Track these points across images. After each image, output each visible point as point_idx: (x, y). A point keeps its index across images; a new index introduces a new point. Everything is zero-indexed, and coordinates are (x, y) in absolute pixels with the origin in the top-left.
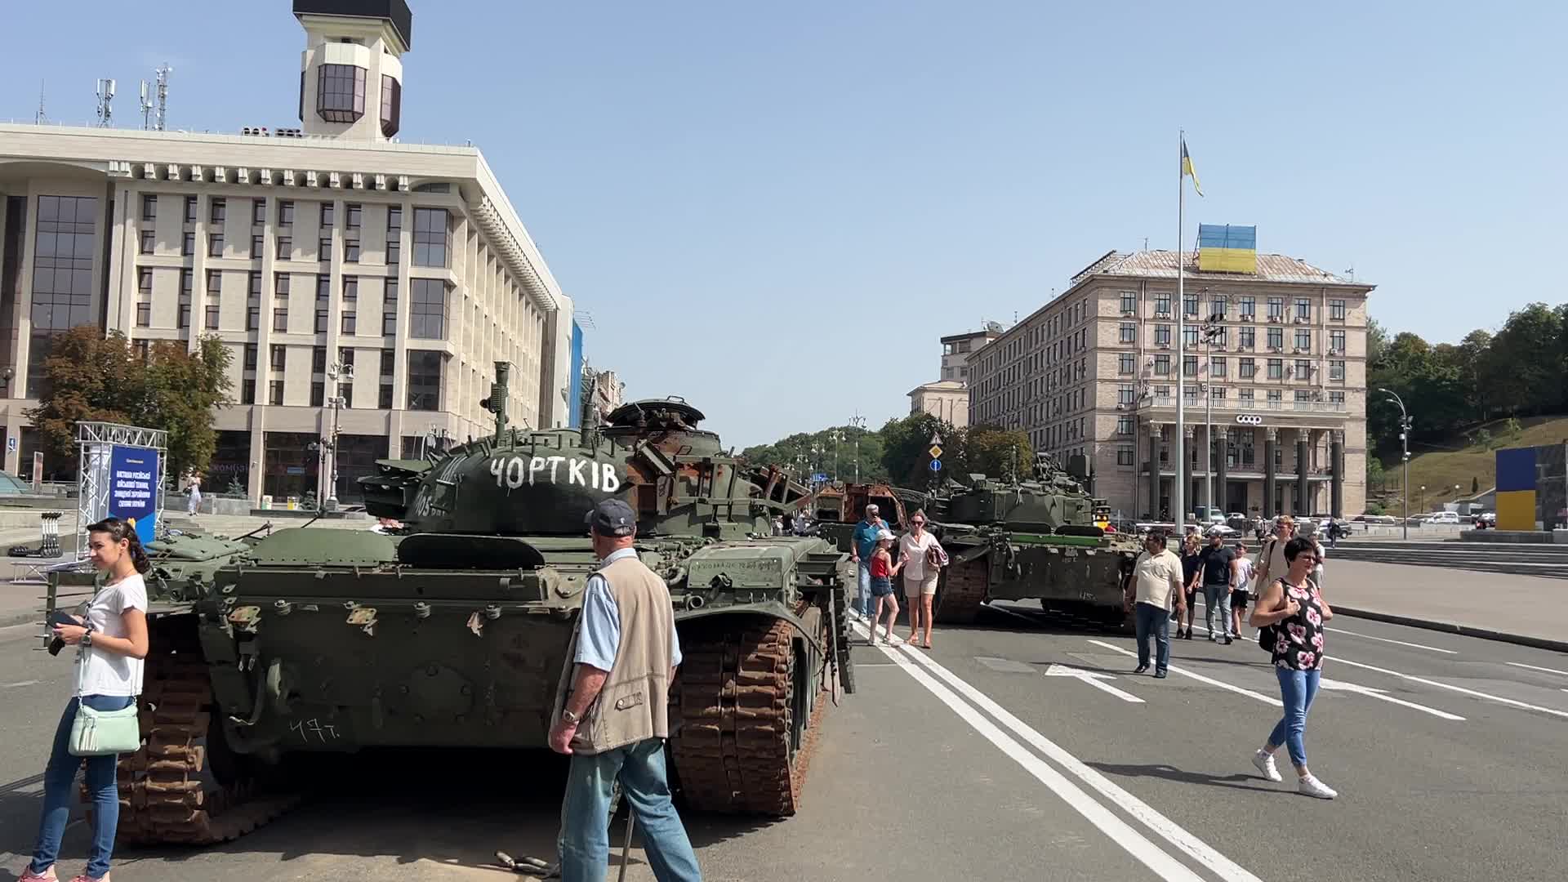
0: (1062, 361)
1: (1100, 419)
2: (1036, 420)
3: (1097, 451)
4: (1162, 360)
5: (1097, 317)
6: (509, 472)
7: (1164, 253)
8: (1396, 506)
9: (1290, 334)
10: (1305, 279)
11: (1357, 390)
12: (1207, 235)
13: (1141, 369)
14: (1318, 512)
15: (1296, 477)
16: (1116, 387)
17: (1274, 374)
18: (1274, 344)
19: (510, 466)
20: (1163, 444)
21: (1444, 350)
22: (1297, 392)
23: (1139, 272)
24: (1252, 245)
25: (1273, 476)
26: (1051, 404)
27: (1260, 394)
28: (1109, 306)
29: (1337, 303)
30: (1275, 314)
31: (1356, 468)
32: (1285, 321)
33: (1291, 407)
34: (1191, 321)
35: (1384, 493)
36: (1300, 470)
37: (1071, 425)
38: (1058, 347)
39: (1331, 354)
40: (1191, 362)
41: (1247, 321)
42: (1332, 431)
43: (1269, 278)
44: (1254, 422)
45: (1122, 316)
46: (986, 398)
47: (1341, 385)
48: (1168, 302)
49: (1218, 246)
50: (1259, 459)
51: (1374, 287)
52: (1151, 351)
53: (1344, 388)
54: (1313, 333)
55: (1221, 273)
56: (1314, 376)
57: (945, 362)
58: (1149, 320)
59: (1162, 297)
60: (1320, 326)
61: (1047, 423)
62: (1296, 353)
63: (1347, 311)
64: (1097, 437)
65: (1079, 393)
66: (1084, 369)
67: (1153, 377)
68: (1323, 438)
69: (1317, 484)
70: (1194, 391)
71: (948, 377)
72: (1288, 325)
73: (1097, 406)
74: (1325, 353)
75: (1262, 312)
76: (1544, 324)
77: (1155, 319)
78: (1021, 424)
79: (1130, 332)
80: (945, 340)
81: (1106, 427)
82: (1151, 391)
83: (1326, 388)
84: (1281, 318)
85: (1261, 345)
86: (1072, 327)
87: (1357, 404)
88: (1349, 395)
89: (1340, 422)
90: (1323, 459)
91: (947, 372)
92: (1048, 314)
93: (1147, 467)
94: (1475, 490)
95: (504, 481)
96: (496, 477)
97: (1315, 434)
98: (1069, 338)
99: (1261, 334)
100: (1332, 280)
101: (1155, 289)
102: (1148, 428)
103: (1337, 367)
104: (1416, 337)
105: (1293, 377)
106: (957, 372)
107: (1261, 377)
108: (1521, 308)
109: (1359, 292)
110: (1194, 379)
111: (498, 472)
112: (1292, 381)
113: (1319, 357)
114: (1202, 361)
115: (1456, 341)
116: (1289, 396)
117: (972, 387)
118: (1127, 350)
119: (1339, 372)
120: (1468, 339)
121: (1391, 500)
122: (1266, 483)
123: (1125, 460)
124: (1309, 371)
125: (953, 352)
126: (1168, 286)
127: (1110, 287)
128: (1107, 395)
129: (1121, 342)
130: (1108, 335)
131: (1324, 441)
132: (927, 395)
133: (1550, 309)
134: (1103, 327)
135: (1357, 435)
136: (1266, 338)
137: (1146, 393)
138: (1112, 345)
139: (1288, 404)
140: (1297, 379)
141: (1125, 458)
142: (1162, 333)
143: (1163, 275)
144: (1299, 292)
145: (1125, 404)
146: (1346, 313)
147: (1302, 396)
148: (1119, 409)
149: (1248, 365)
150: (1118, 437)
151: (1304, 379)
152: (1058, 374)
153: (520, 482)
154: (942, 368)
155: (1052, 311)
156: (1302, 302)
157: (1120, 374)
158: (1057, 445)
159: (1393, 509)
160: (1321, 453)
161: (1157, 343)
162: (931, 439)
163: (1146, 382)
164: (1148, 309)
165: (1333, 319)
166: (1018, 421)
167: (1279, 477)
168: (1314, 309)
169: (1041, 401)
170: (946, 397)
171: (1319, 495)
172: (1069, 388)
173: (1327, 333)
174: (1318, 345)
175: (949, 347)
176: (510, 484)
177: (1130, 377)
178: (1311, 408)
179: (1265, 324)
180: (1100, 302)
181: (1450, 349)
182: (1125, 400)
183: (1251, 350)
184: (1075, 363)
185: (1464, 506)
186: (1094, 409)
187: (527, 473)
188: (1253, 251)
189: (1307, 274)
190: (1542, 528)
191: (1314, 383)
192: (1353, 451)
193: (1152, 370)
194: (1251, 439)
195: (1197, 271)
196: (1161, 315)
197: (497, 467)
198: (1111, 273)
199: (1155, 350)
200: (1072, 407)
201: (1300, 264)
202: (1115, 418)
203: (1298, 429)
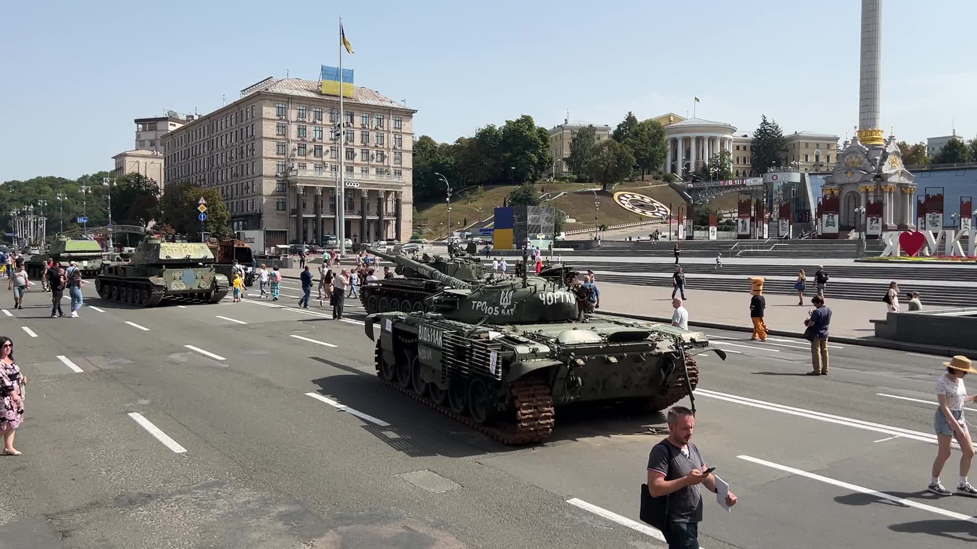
0: (237, 143)
1: (265, 181)
2: (218, 181)
3: (264, 202)
4: (302, 147)
5: (262, 118)
6: (548, 299)
7: (300, 81)
8: (427, 233)
9: (373, 135)
10: (381, 104)
11: (408, 169)
12: (326, 72)
13: (290, 152)
14: (388, 238)
15: (377, 218)
16: (275, 162)
17: (365, 159)
18: (364, 141)
19: (548, 297)
20: (303, 198)
21: (444, 146)
22: (377, 169)
23: (287, 92)
24: (351, 81)
25: (366, 217)
26: (229, 170)
27: (357, 170)
28: (269, 111)
29: (397, 119)
30: (364, 123)
31: (407, 212)
32: (370, 127)
33: (374, 178)
34: (318, 124)
35: (420, 226)
36: (379, 213)
37: (245, 184)
38: (234, 134)
39: (395, 148)
40: (318, 150)
41: (350, 126)
42: (396, 192)
43: (361, 101)
44: (355, 186)
45: (278, 118)
46: (178, 163)
47: (399, 166)
48: (304, 111)
49: (332, 80)
50: (358, 207)
51: (417, 111)
52: (295, 141)
53: (401, 168)
54: (385, 135)
55: (334, 96)
56: (386, 160)
57: (138, 136)
58: (293, 122)
59: (301, 108)
60: (389, 131)
61: (227, 183)
62: (376, 147)
63: (403, 123)
64: (264, 193)
65: (250, 165)
66: (254, 150)
67: (297, 157)
68: (391, 196)
69: (387, 222)
70: (321, 167)
71: (141, 145)
72: (371, 130)
73: (264, 174)
74: (392, 147)
75: (358, 120)
76: (495, 136)
77: (297, 121)
78: (207, 182)
79: (283, 129)
80: (137, 121)
81: (269, 187)
82: (296, 167)
83: (392, 167)
84: (368, 125)
85: (357, 141)
86: (244, 123)
87: (408, 177)
88: (404, 172)
89: (400, 187)
90: (390, 207)
91: (140, 143)
92: (225, 112)
93: (294, 212)
94: (465, 224)
95: (546, 302)
96: (543, 301)
97: (387, 193)
98: (242, 129)
99: (358, 134)
100: (395, 105)
101: (297, 103)
102: (295, 188)
103: (397, 156)
104: (430, 138)
105: (375, 160)
106: (147, 143)
107: (357, 159)
108: (484, 127)
109: (409, 113)
110: (320, 159)
111: (544, 299)
112: (374, 162)
113: (388, 149)
114: (325, 149)
115: (451, 142)
116: (373, 171)
117: (167, 156)
118: (281, 139)
119: (399, 159)
120: (457, 142)
121: (424, 230)
122: (361, 222)
123: (281, 208)
124: (383, 157)
125: (144, 130)
126: (304, 102)
127: (270, 100)
128: (269, 168)
129: (278, 135)
130: (269, 129)
131: (391, 197)
132: (127, 159)
133: (497, 128)
134: (266, 125)
135: (407, 195)
136: (360, 136)
137: (293, 167)
138: (271, 136)
139: (372, 176)
140: (377, 162)
141: (281, 205)
142: (302, 130)
143: (302, 95)
144: (378, 111)
145: (281, 173)
146: (402, 125)
147: (380, 172)
148: (277, 176)
149: (350, 154)
150: (277, 193)
151: (380, 162)
152: (234, 151)
153: (552, 302)
154: (136, 140)
155: (229, 111)
156: (379, 117)
157: (277, 154)
158: (235, 196)
159: (426, 235)
160: (389, 204)
161: (299, 136)
162: (198, 200)
163: (293, 160)
164: (293, 114)
165: (395, 128)
166: (204, 180)
167: (368, 218)
168: (385, 121)
169: (222, 168)
170: (141, 160)
171: (389, 228)
172: (243, 161)
173: (393, 135)
174: (388, 142)
175: (140, 126)
176: (548, 303)
177: (283, 157)
178: (384, 179)
179: (360, 129)
180: (264, 108)
181: (449, 147)
182: (280, 171)
183: (351, 144)
184: (247, 146)
185: (462, 233)
186: (261, 175)
187: (554, 299)
188: (352, 84)
189: (381, 101)
190: (515, 247)
191: (386, 164)
192: (406, 203)
193: (296, 153)
194: (352, 196)
195: (320, 93)
196: (301, 120)
197: (542, 297)
198: (270, 90)
199: (297, 141)
200: (245, 173)
201: (376, 94)
202: (275, 182)
203: (378, 190)
